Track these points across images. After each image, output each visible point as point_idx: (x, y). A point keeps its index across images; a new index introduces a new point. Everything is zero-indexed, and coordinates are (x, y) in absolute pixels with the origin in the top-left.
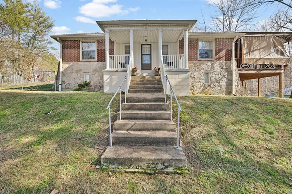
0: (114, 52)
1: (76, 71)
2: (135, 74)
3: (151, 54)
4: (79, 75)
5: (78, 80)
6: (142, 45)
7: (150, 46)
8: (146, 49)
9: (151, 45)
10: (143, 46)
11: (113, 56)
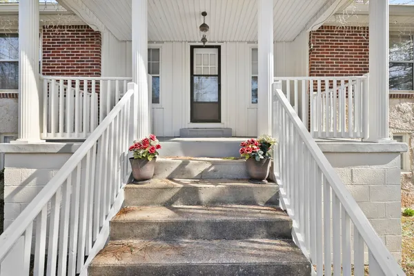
0: (99, 64)
2: (148, 170)
3: (219, 76)
6: (192, 48)
7: (215, 51)
8: (206, 59)
9: (219, 47)
10: (196, 51)
11: (93, 79)
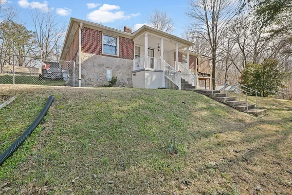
1: (98, 64)
4: (101, 70)
5: (101, 75)
9: (154, 50)
